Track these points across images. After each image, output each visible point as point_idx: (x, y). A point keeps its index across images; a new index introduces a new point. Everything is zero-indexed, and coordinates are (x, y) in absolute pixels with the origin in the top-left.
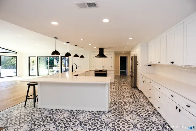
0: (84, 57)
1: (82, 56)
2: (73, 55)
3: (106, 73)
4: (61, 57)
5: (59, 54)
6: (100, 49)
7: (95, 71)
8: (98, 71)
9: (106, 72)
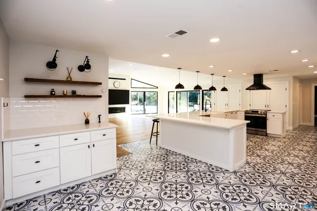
0: (227, 90)
1: (224, 89)
2: (219, 88)
3: (266, 117)
4: (203, 91)
5: (183, 88)
6: (255, 76)
7: (246, 112)
8: (251, 112)
9: (266, 115)
